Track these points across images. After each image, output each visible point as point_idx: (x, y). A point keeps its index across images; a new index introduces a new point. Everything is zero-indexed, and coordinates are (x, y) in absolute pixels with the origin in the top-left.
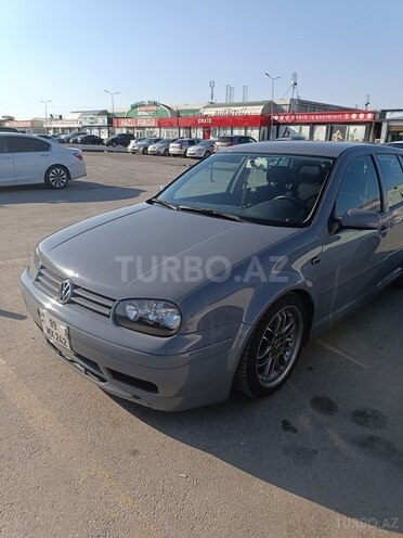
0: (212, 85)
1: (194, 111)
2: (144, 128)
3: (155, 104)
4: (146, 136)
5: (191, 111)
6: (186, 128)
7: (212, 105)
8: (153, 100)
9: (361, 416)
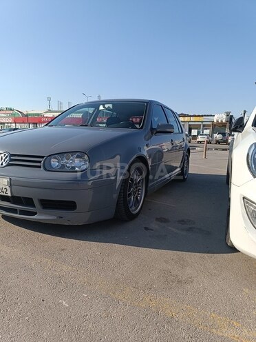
0: (49, 99)
1: (38, 114)
2: (4, 123)
3: (11, 109)
4: (5, 128)
5: (36, 114)
6: (34, 123)
7: (50, 111)
8: (9, 107)
9: (182, 222)
